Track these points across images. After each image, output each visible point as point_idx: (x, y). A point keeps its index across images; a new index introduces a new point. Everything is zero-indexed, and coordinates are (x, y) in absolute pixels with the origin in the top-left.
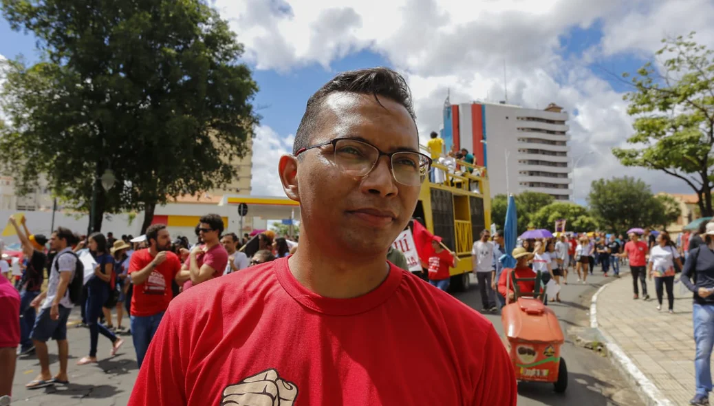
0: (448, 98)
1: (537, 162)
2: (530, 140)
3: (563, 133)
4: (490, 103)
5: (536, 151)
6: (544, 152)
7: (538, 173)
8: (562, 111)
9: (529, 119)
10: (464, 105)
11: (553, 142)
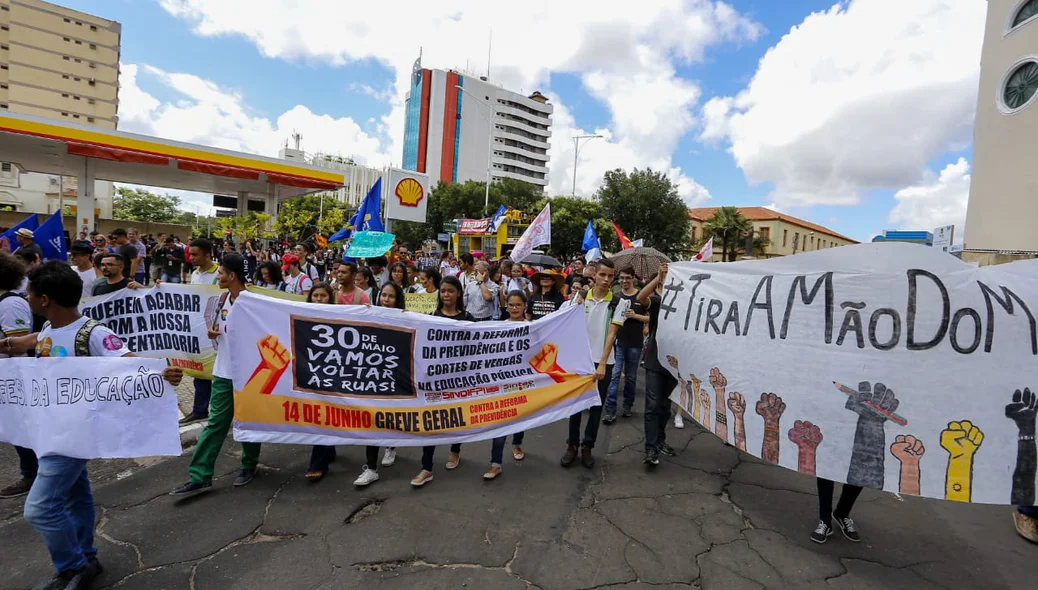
0: (419, 60)
1: (514, 156)
2: (510, 129)
3: (545, 127)
4: (468, 75)
5: (514, 143)
6: (523, 145)
7: (514, 169)
8: (547, 102)
9: (511, 103)
10: (439, 72)
11: (533, 136)
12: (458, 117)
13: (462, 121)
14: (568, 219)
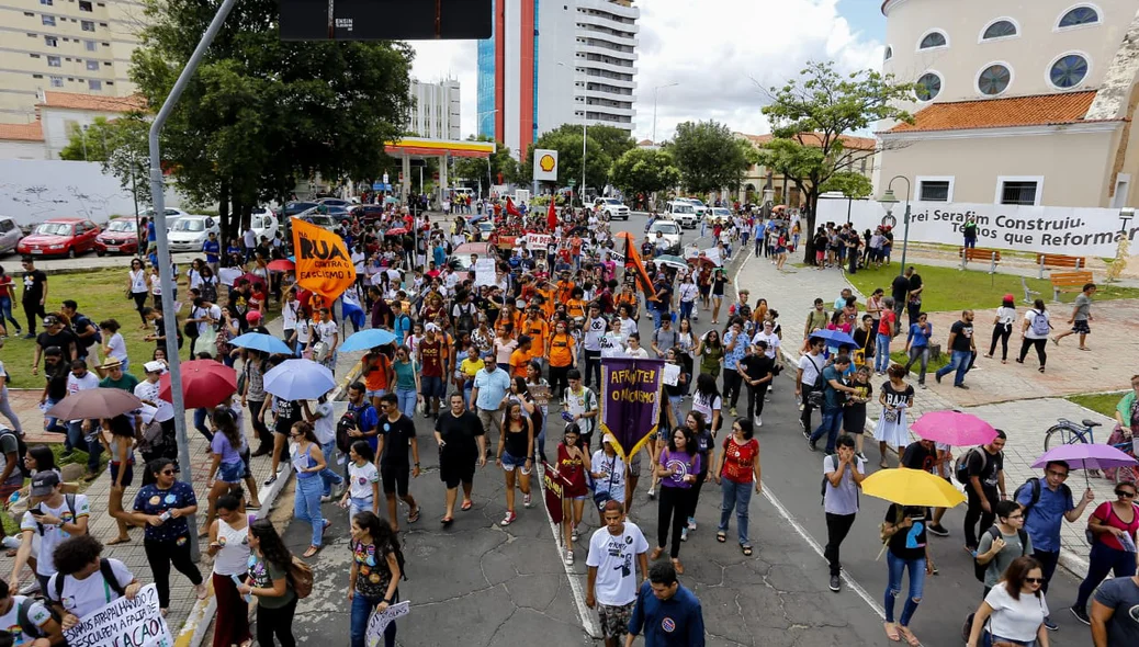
1: (598, 72)
2: (592, 41)
5: (597, 57)
7: (598, 86)
8: (632, 5)
9: (592, 11)
11: (618, 47)
12: (536, 33)
13: (540, 38)
14: (646, 167)
